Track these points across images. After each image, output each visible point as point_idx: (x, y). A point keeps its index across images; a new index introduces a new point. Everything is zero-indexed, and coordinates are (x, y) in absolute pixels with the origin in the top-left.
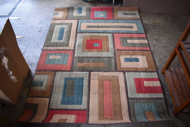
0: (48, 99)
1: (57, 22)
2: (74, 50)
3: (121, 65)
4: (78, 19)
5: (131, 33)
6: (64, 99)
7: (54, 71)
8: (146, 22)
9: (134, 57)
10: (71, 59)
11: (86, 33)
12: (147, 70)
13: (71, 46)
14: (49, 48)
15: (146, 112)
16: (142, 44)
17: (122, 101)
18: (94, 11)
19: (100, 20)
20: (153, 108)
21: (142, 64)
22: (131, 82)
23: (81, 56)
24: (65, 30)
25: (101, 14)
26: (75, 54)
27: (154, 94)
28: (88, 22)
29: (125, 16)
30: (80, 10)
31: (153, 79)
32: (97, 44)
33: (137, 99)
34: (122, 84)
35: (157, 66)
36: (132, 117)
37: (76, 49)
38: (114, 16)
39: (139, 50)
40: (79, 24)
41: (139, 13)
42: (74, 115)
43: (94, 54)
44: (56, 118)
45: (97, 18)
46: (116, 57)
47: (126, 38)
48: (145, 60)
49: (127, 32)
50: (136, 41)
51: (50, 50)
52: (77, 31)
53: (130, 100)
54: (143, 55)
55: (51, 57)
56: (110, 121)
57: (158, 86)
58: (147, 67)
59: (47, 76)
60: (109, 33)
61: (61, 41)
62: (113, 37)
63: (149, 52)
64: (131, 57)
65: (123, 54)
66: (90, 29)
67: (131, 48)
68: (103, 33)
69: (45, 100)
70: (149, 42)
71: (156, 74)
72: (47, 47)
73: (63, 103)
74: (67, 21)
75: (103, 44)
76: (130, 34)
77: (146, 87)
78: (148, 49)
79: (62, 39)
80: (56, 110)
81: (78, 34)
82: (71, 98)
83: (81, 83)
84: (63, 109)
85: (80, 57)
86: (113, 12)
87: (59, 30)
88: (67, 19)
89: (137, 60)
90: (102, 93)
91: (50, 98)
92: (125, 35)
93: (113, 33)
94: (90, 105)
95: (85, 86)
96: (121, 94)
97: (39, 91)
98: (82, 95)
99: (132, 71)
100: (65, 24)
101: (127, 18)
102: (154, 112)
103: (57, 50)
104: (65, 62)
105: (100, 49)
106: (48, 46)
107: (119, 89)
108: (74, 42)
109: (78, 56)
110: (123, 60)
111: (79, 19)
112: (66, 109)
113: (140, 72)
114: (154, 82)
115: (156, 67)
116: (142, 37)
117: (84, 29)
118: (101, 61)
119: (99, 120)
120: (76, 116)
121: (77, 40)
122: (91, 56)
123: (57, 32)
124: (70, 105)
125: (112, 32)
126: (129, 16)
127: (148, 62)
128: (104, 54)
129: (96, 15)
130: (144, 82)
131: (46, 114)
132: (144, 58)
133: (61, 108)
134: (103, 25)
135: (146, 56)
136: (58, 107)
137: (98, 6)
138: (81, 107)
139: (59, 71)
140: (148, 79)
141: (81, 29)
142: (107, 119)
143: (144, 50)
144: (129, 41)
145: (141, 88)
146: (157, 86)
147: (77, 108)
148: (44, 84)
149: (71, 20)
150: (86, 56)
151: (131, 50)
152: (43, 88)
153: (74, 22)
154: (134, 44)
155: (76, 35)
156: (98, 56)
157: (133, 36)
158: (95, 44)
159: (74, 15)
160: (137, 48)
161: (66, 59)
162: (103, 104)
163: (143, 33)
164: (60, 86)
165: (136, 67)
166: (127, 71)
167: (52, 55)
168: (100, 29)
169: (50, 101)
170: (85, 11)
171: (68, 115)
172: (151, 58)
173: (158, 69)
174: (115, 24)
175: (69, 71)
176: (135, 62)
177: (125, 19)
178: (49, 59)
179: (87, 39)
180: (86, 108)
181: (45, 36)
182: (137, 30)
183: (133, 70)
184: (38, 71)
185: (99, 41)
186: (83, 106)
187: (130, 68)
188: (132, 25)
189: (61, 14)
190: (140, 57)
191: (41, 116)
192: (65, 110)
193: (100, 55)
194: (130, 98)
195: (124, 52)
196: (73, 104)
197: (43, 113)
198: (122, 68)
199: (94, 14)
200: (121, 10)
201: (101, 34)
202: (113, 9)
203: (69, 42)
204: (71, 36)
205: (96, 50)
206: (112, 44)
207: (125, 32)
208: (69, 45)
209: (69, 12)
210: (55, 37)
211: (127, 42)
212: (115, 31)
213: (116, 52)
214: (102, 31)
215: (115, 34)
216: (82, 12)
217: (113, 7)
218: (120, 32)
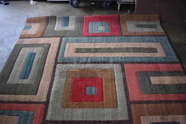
1: (27, 41)
2: (47, 103)
4: (62, 35)
5: (156, 63)
8: (175, 39)
9: (169, 119)
11: (73, 63)
18: (88, 22)
19: (98, 36)
23: (60, 119)
25: (100, 28)
26: (48, 112)
28: (77, 41)
29: (139, 30)
30: (66, 20)
32: (94, 89)
37: (50, 100)
38: (121, 30)
39: (176, 102)
40: (62, 45)
41: (161, 24)
43: (87, 113)
45: (93, 34)
46: (132, 121)
47: (146, 72)
49: (147, 60)
50: (167, 80)
51: (2, 102)
52: (56, 59)
60: (115, 63)
61: (26, 81)
62: (123, 70)
64: (164, 121)
65: (147, 113)
66: (80, 55)
67: (161, 97)
68: (104, 63)
74: (42, 41)
75: (104, 89)
76: (154, 65)
79: (27, 78)
81: (58, 65)
86: (120, 23)
87: (25, 57)
88: (42, 36)
92: (145, 67)
93: (122, 64)
100: (38, 45)
101: (144, 34)
103: (14, 102)
105: (99, 99)
108: (48, 83)
109: (53, 118)
111: (64, 37)
116: (175, 69)
117: (69, 56)
121: (55, 78)
123: (20, 62)
125: (120, 60)
126: (146, 30)
128: (107, 114)
129: (92, 28)
134: (104, 47)
137: (95, 15)
141: (64, 56)
144: (154, 80)
149: (49, 37)
151: (161, 102)
153: (54, 42)
154: (165, 85)
156: (95, 120)
157: (159, 69)
158: (88, 88)
159: (55, 30)
160: (172, 97)
163: (176, 63)
167: (2, 114)
168: (100, 56)
170: (74, 22)
174: (125, 45)
177: (140, 36)
179: (74, 76)
182: (164, 55)
188: (153, 45)
189: (35, 28)
190: (181, 119)
193: (99, 116)
195: (148, 108)
199: (88, 27)
200: (132, 19)
201: (100, 66)
202: (119, 18)
203: (39, 85)
204: (44, 69)
205: (91, 103)
206: (123, 87)
207: (144, 61)
208: (39, 90)
209: (48, 23)
210: (17, 71)
211: (150, 81)
212: (125, 58)
213: (132, 106)
214: (103, 58)
215: (125, 65)
216: (69, 24)
217: (119, 16)
218: (135, 60)
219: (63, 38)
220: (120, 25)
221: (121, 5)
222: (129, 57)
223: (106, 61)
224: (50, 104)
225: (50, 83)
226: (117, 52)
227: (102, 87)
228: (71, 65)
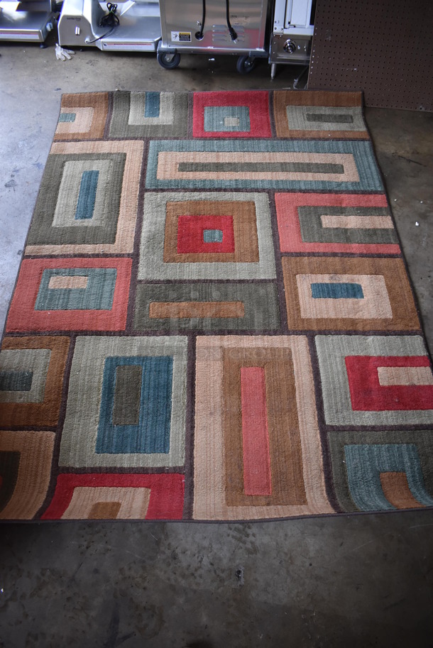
0: (54, 435)
1: (72, 148)
2: (135, 256)
3: (298, 310)
4: (147, 136)
5: (337, 192)
6: (107, 433)
7: (68, 333)
8: (387, 148)
9: (345, 279)
10: (126, 288)
11: (176, 190)
12: (390, 328)
13: (124, 242)
14: (48, 249)
15: (383, 475)
16: (372, 233)
17: (302, 438)
18: (203, 107)
19: (224, 139)
20: (406, 459)
21: (371, 306)
22: (334, 368)
23: (162, 278)
24: (102, 180)
25: (228, 120)
26: (140, 269)
27: (410, 412)
28: (181, 149)
29: (313, 127)
30: (153, 101)
31: (408, 361)
32: (217, 233)
33: (352, 428)
34: (303, 379)
35: (424, 313)
36: (336, 491)
37: (141, 251)
38: (274, 127)
39: (362, 255)
40: (150, 155)
41: (364, 114)
42: (143, 489)
43: (206, 269)
44: (83, 502)
45: (213, 133)
46: (282, 281)
47: (316, 208)
48: (385, 292)
49: (321, 187)
50: (353, 222)
51: (51, 256)
52: (142, 184)
53: (329, 434)
54: (376, 272)
55: (54, 283)
56: (264, 508)
57: (427, 384)
58: (389, 315)
59: (44, 351)
60: (257, 190)
61: (89, 223)
62: (272, 205)
63: (398, 261)
64: (335, 282)
65: (307, 270)
66: (190, 175)
67: (337, 248)
68: (237, 190)
69: (41, 437)
70: (398, 225)
71: (418, 341)
72: (38, 247)
73: (102, 447)
74: (106, 147)
75: (236, 234)
76: (333, 196)
77: (384, 387)
78: (394, 249)
79: (91, 216)
80: (83, 471)
81: (147, 195)
82: (129, 431)
83: (164, 375)
84: (107, 468)
85: (158, 282)
86: (272, 110)
87: (78, 180)
88: (105, 137)
89: (355, 291)
90: (235, 409)
91: (58, 429)
92: (313, 199)
93: (271, 192)
94: (195, 453)
95: (177, 387)
96: (299, 414)
97: (17, 406)
98: (168, 420)
99: (338, 332)
100: (100, 156)
101: (322, 135)
102: (408, 474)
103: (75, 256)
104: (103, 301)
105: (226, 249)
106: (43, 243)
107: (294, 397)
108: (132, 225)
109: (150, 277)
110: (306, 291)
111: (152, 138)
112: (115, 468)
113: (365, 333)
114: (413, 370)
115: (420, 315)
116: (372, 204)
117: (168, 176)
118: (230, 296)
119: (228, 504)
120: (150, 490)
121: (145, 216)
122: (196, 278)
123: (70, 189)
124: (127, 455)
125: (267, 186)
126: (329, 127)
127: (392, 299)
128: (241, 270)
129: (212, 121)
130: (380, 369)
131: (47, 489)
132: (380, 282)
133: (97, 465)
134: (236, 161)
135: (386, 277)
136: (88, 464)
137: (217, 89)
138: (163, 460)
139: (85, 333)
140: (391, 358)
141: (158, 178)
142: (254, 500)
143: (380, 256)
144: (329, 221)
145: (368, 391)
146: (422, 384)
147: (150, 465)
148: (37, 381)
149: (119, 139)
150: (178, 278)
151: (335, 255)
152: (34, 395)
153: (133, 149)
154: (346, 230)
155: (141, 198)
156: (220, 278)
157: (341, 203)
158: (207, 233)
159: (129, 123)
160: (355, 248)
161: (107, 288)
162: (241, 448)
163: (376, 193)
164: (90, 388)
165: (351, 316)
166: (321, 333)
167: (57, 274)
168: (226, 177)
169: (58, 439)
170: (171, 106)
171: (124, 489)
172: (405, 282)
173: (425, 321)
174: (280, 157)
175: (120, 331)
176: (348, 296)
177: (313, 139)
178: (47, 290)
179: (179, 212)
180: (181, 463)
181: (31, 202)
182: (356, 178)
183: (340, 326)
184: (11, 334)
185: (222, 220)
186: (173, 458)
187: (331, 320)
188: (338, 159)
189: (83, 120)
190: (364, 281)
191: (32, 494)
192: (112, 471)
193: (226, 272)
194: (332, 427)
195: (310, 263)
196: (137, 450)
197: (38, 485)
198: (303, 320)
199: (203, 119)
200: (299, 102)
201: (228, 196)
202: (272, 98)
203: (116, 227)
204: (121, 202)
205: (213, 255)
206: (270, 232)
207: (314, 187)
208: (117, 236)
209: (112, 109)
210: (67, 205)
211: (320, 224)
212: (277, 181)
213: (284, 261)
214: (234, 183)
215: (277, 195)
216: (161, 111)
217: (272, 93)
218: (297, 187)
219: (151, 142)
220: (272, 114)
221: (277, 66)
222: (286, 181)
223: (240, 187)
224: (141, 257)
225: (137, 224)
226: (263, 170)
227: (233, 230)
228: (173, 194)
